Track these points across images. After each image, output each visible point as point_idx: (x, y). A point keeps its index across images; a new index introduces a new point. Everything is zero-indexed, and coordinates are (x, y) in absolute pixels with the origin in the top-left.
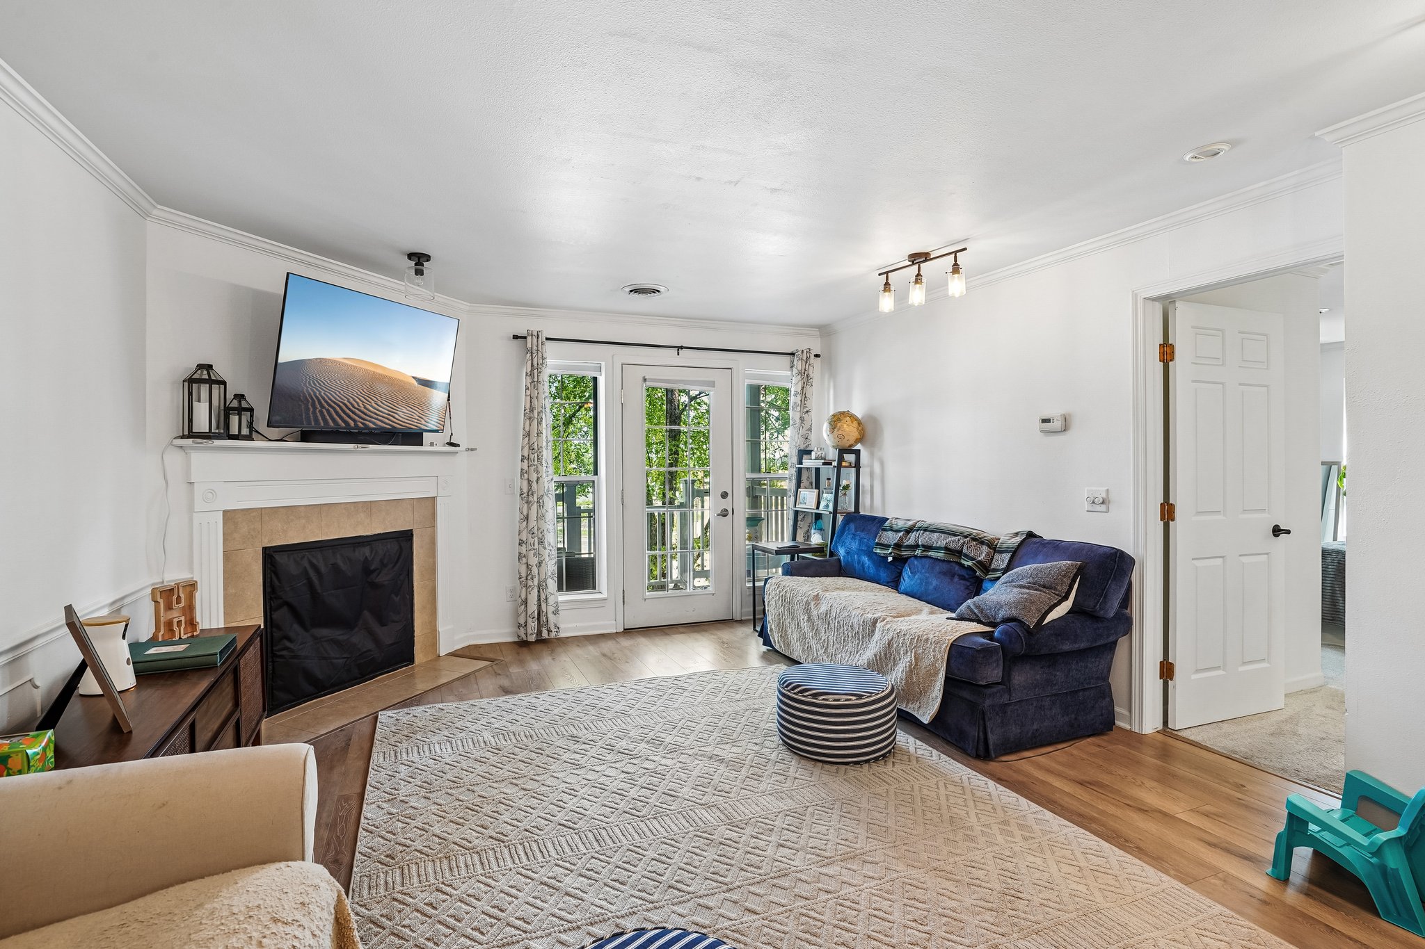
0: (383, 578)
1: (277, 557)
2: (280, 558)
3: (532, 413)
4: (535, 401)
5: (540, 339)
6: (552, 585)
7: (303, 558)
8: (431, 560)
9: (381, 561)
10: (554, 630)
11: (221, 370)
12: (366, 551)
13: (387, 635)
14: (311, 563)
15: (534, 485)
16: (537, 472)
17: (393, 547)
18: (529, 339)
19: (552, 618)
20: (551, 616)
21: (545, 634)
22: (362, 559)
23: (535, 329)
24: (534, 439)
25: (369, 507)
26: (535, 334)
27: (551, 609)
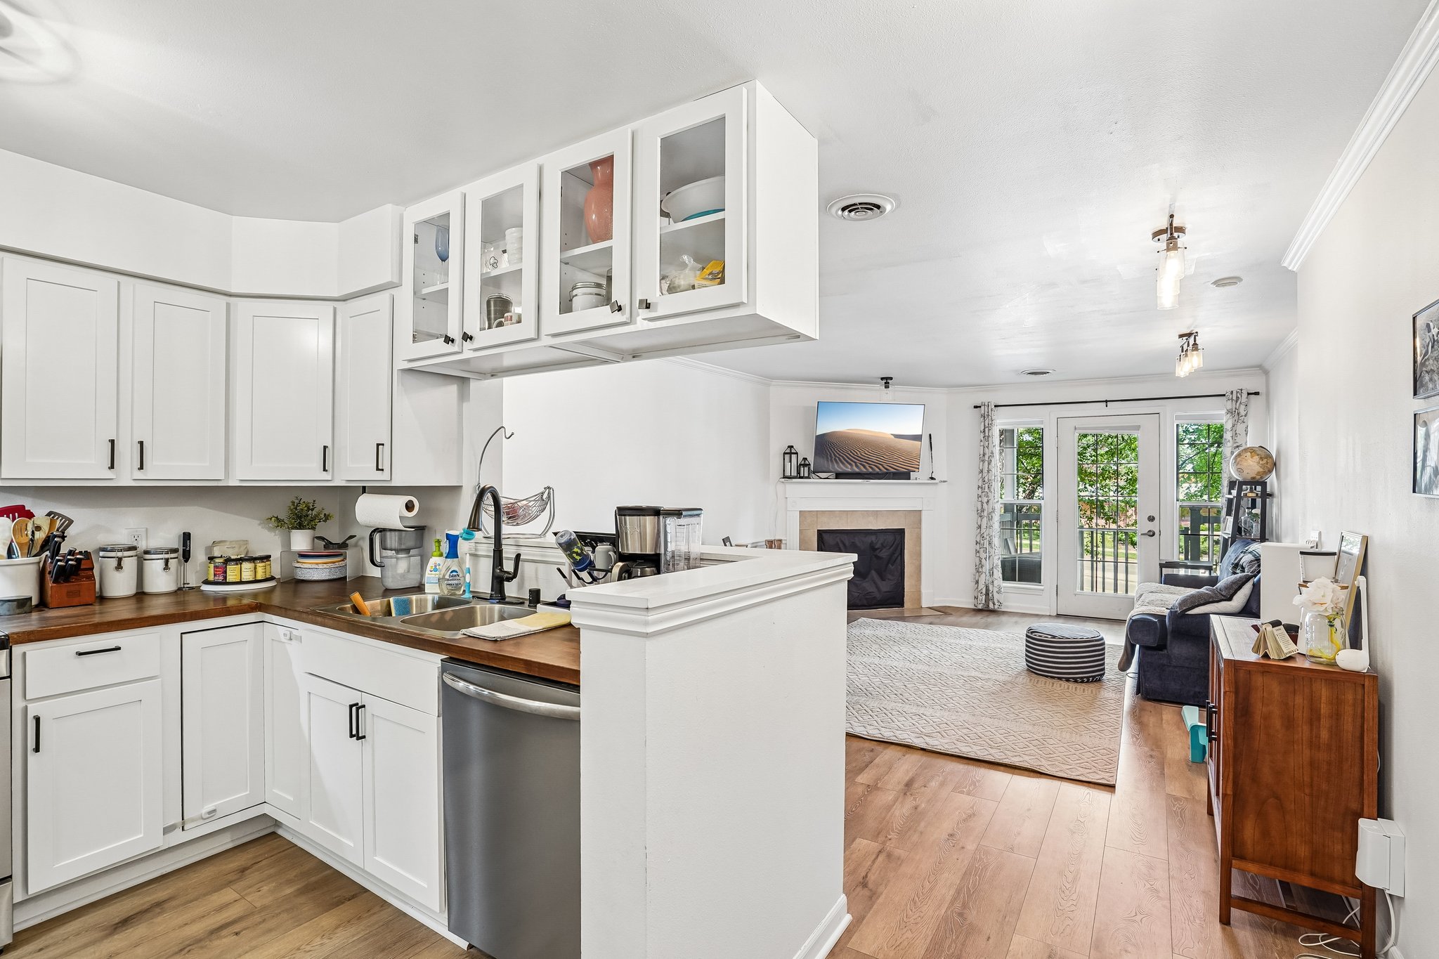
0: (884, 554)
1: (824, 535)
2: (825, 536)
3: (985, 458)
4: (986, 450)
5: (990, 407)
6: (998, 573)
7: (837, 537)
8: (918, 548)
9: (882, 544)
10: (997, 604)
11: (797, 448)
12: (873, 538)
13: (885, 587)
14: (840, 539)
15: (985, 505)
16: (988, 496)
17: (890, 538)
18: (983, 407)
19: (996, 596)
20: (995, 593)
21: (991, 606)
22: (870, 541)
23: (986, 400)
24: (985, 474)
25: (876, 513)
26: (986, 404)
27: (996, 590)
